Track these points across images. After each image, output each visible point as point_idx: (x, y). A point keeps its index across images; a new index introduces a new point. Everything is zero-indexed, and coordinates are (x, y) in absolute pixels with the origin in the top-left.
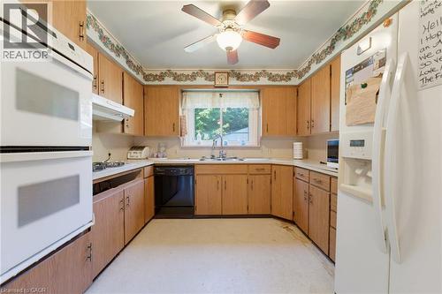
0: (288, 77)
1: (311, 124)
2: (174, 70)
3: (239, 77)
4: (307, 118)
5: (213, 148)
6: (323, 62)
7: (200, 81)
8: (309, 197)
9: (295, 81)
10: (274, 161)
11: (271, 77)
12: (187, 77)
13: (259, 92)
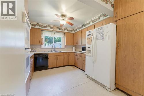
0: (72, 31)
1: (77, 43)
2: (40, 24)
3: (60, 29)
4: (76, 41)
5: (52, 48)
6: (80, 30)
7: (48, 28)
8: (78, 59)
9: (73, 32)
10: (69, 51)
11: (68, 30)
12: (44, 27)
13: (64, 33)
